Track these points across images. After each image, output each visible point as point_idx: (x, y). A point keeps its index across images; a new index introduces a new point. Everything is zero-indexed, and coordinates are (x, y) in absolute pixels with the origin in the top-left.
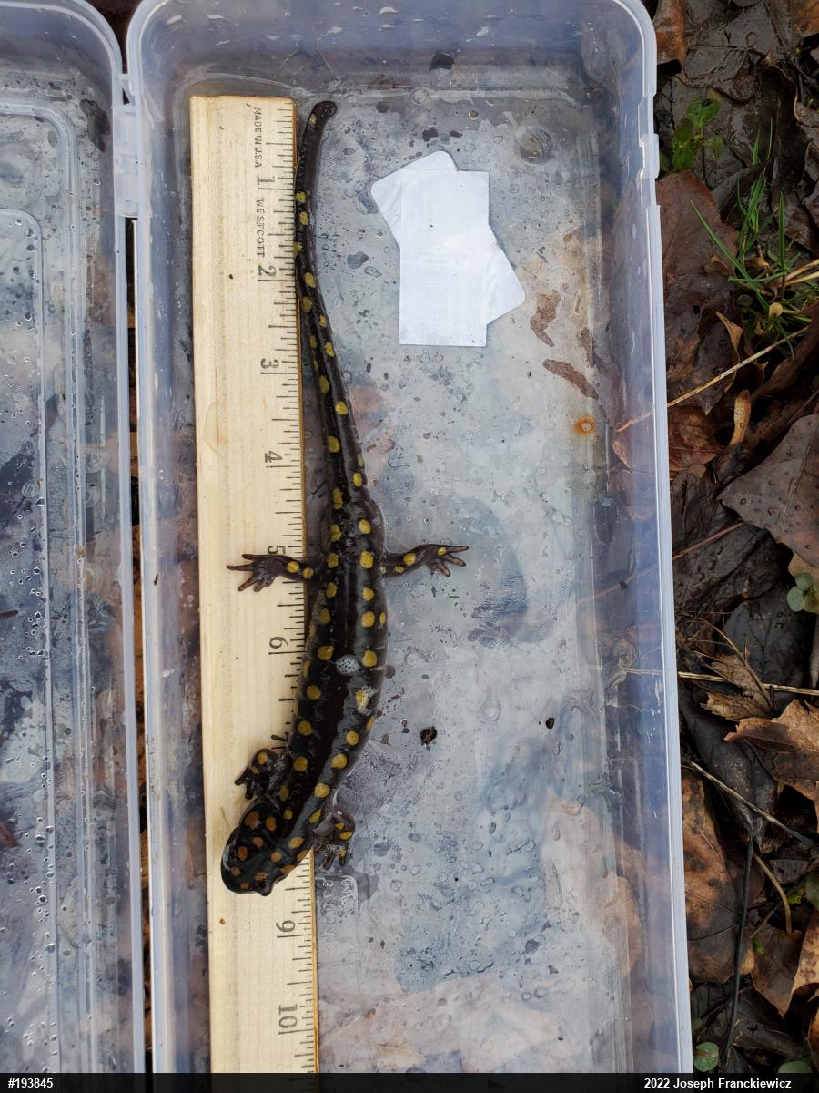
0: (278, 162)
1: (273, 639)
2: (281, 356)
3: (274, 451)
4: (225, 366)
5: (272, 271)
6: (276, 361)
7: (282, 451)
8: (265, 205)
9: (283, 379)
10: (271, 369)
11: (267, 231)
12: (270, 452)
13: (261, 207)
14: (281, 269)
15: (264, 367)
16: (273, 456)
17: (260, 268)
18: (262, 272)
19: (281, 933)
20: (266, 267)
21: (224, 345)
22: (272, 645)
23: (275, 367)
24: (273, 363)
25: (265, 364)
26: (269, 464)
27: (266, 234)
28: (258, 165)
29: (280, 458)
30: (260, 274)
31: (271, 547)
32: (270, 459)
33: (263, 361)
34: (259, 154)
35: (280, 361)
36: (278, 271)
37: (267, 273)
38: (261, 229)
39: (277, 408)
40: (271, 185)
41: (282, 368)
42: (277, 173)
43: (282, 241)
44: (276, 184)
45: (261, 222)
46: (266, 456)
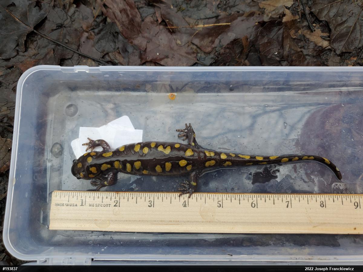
0: (75, 198)
1: (252, 206)
2: (148, 199)
3: (183, 203)
4: (151, 221)
5: (116, 201)
6: (149, 201)
8: (92, 203)
9: (156, 198)
10: (152, 203)
11: (101, 203)
12: (183, 205)
13: (92, 205)
15: (151, 206)
16: (184, 204)
17: (115, 206)
18: (116, 205)
19: (359, 207)
21: (143, 221)
22: (254, 207)
23: (151, 202)
24: (150, 203)
25: (150, 205)
26: (187, 206)
27: (102, 203)
28: (76, 205)
29: (185, 201)
30: (117, 206)
31: (218, 206)
32: (185, 205)
33: (149, 206)
34: (72, 205)
35: (149, 200)
36: (116, 199)
37: (116, 204)
38: (100, 205)
39: (167, 201)
40: (84, 201)
41: (152, 199)
42: (79, 198)
43: (105, 197)
44: (84, 198)
45: (97, 205)
46: (184, 207)
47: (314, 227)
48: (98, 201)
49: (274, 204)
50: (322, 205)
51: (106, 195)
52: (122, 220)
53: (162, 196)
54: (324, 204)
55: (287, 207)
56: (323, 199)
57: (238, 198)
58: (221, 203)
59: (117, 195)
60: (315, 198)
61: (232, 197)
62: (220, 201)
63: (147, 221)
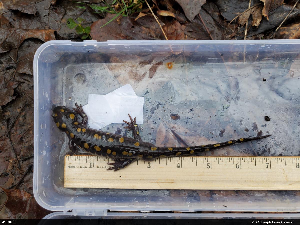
0: (85, 161)
1: (237, 167)
3: (177, 165)
4: (150, 180)
7: (176, 163)
8: (99, 165)
10: (151, 165)
11: (107, 165)
12: (177, 167)
13: (100, 167)
16: (178, 166)
21: (143, 180)
22: (239, 168)
26: (181, 167)
28: (86, 167)
29: (179, 163)
31: (207, 167)
33: (148, 167)
34: (82, 167)
38: (106, 167)
40: (93, 163)
42: (89, 161)
45: (104, 167)
46: (178, 168)
47: (290, 185)
48: (105, 164)
49: (256, 165)
50: (298, 166)
55: (267, 168)
56: (299, 161)
57: (224, 161)
58: (210, 165)
60: (292, 160)
61: (220, 160)
62: (209, 163)
63: (147, 180)
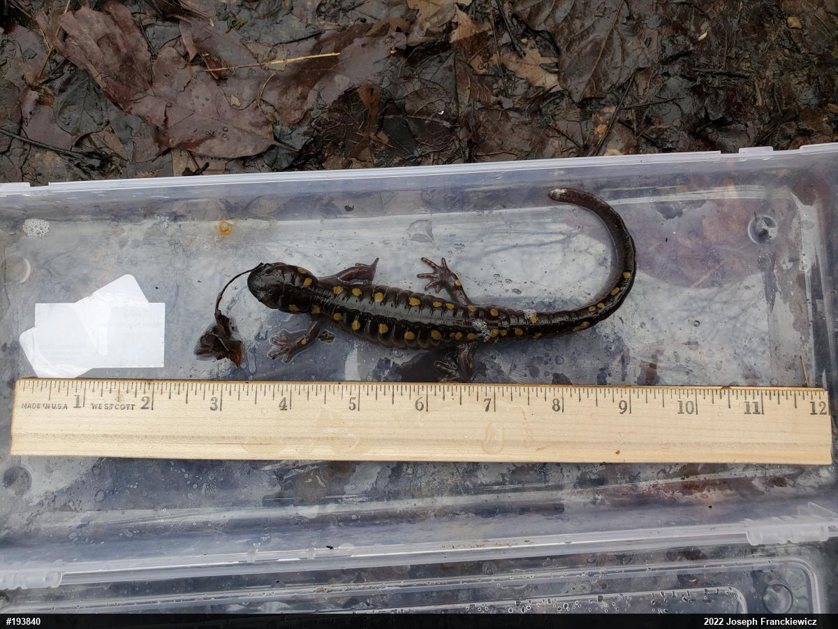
0: (64, 392)
1: (417, 408)
2: (209, 396)
3: (279, 403)
4: (215, 437)
5: (146, 399)
6: (212, 400)
7: (279, 399)
8: (97, 403)
9: (226, 394)
10: (218, 403)
11: (115, 402)
12: (280, 406)
13: (98, 406)
14: (145, 393)
15: (216, 409)
16: (282, 404)
17: (143, 408)
18: (146, 407)
19: (628, 410)
20: (144, 403)
21: (199, 437)
22: (422, 409)
23: (216, 400)
24: (214, 402)
25: (214, 407)
26: (288, 407)
27: (118, 403)
28: (66, 407)
29: (285, 399)
30: (148, 408)
31: (350, 408)
32: (285, 406)
33: (212, 409)
34: (57, 406)
35: (213, 396)
36: (146, 395)
37: (147, 403)
38: (114, 407)
39: (247, 400)
40: (81, 398)
41: (217, 395)
42: (72, 393)
43: (123, 391)
44: (81, 393)
45: (109, 406)
46: (283, 410)
47: (539, 449)
48: (110, 398)
49: (461, 404)
50: (557, 407)
51: (126, 387)
52: (158, 436)
53: (237, 390)
54: (560, 404)
55: (487, 409)
56: (558, 396)
57: (389, 393)
58: (356, 402)
59: (147, 385)
60: (544, 393)
61: (379, 390)
62: (354, 398)
63: (208, 438)
